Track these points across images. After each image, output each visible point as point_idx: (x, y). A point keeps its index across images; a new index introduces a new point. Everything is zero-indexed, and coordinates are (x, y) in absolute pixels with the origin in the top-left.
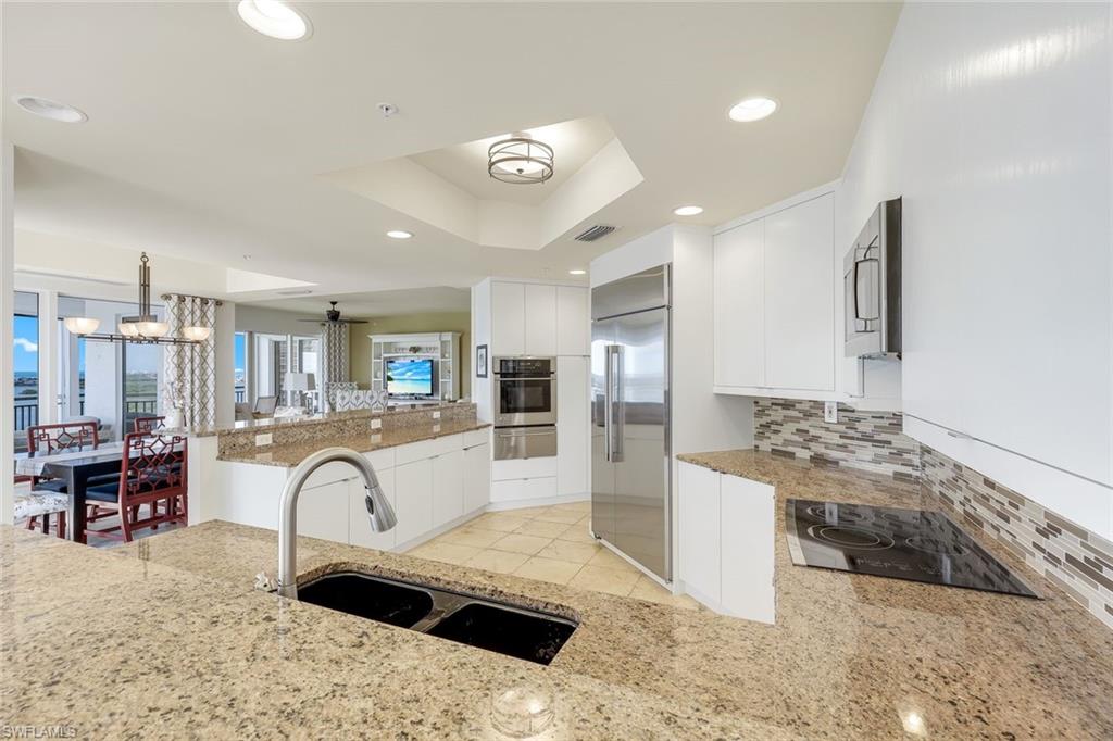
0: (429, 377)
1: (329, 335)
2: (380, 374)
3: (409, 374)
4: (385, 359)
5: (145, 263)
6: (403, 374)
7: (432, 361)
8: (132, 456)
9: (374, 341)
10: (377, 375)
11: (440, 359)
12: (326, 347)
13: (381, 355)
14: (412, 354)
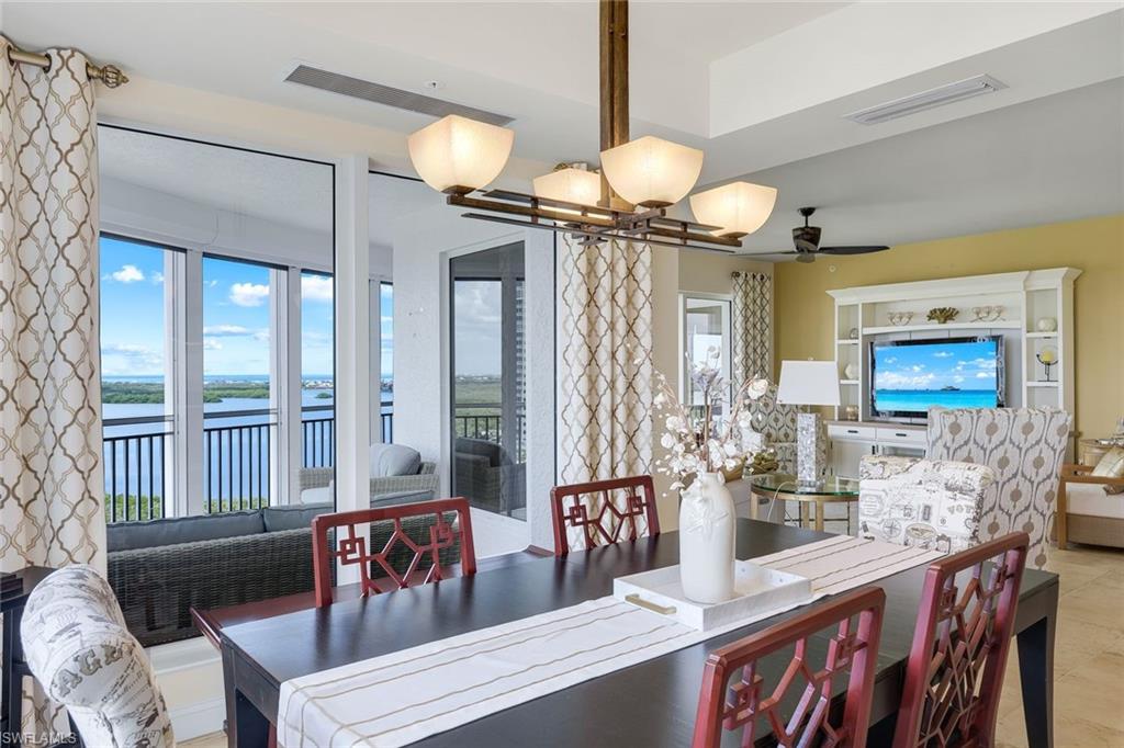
2: (854, 370)
4: (867, 339)
7: (997, 339)
9: (836, 302)
10: (848, 372)
11: (1025, 336)
12: (739, 319)
13: (855, 330)
14: (935, 325)
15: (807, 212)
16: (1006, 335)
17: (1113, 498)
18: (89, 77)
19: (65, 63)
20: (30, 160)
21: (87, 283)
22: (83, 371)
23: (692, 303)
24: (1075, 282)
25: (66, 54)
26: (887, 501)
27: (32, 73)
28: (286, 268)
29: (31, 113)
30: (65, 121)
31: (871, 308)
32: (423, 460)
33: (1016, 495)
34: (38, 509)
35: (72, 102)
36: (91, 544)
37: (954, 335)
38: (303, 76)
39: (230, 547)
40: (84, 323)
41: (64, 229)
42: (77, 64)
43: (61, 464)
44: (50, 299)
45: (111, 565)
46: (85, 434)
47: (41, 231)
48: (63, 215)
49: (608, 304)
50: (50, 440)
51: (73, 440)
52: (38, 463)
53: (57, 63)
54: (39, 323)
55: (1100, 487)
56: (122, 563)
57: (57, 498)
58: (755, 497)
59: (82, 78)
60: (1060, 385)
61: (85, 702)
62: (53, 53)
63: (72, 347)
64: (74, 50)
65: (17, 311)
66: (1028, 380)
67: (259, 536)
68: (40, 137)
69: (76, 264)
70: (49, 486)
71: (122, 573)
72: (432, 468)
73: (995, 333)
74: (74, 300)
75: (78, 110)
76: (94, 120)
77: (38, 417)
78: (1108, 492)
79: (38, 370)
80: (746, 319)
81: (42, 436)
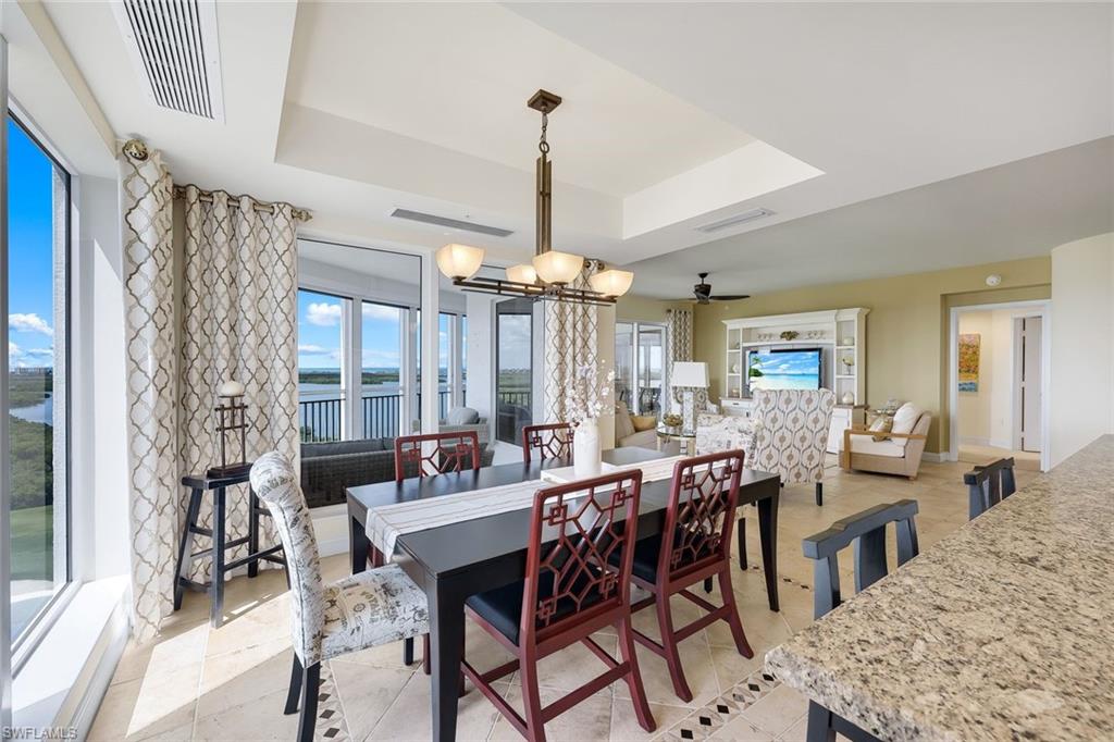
0: (815, 370)
1: (675, 322)
2: (738, 367)
3: (784, 366)
4: (745, 349)
5: (544, 153)
6: (776, 367)
7: (820, 350)
8: (545, 539)
9: (728, 328)
10: (734, 369)
11: (835, 348)
12: (671, 338)
13: (738, 344)
14: (784, 341)
15: (703, 276)
16: (825, 347)
17: (877, 443)
18: (293, 217)
19: (281, 211)
20: (264, 259)
21: (291, 320)
22: (289, 365)
23: (643, 328)
24: (866, 316)
25: (281, 206)
26: (710, 438)
27: (265, 216)
28: (408, 308)
29: (264, 235)
30: (281, 239)
31: (748, 331)
32: (480, 416)
33: (803, 439)
34: (267, 433)
35: (284, 230)
36: (293, 452)
37: (796, 347)
38: (399, 213)
39: (366, 457)
40: (290, 340)
41: (280, 294)
42: (287, 211)
43: (278, 411)
44: (273, 329)
45: (302, 464)
46: (290, 396)
47: (269, 294)
48: (280, 287)
49: (571, 330)
50: (273, 399)
51: (284, 399)
52: (267, 411)
53: (277, 210)
54: (268, 341)
55: (870, 437)
56: (309, 463)
57: (276, 428)
58: (659, 438)
59: (289, 217)
60: (855, 377)
61: (272, 500)
62: (275, 205)
63: (284, 353)
64: (286, 204)
65: (257, 335)
66: (838, 374)
67: (380, 452)
68: (269, 247)
69: (286, 311)
70: (272, 422)
71: (309, 468)
72: (485, 421)
73: (819, 346)
74: (284, 329)
75: (287, 234)
76: (296, 237)
77: (267, 387)
78: (874, 440)
79: (267, 364)
80: (675, 337)
81: (269, 397)
